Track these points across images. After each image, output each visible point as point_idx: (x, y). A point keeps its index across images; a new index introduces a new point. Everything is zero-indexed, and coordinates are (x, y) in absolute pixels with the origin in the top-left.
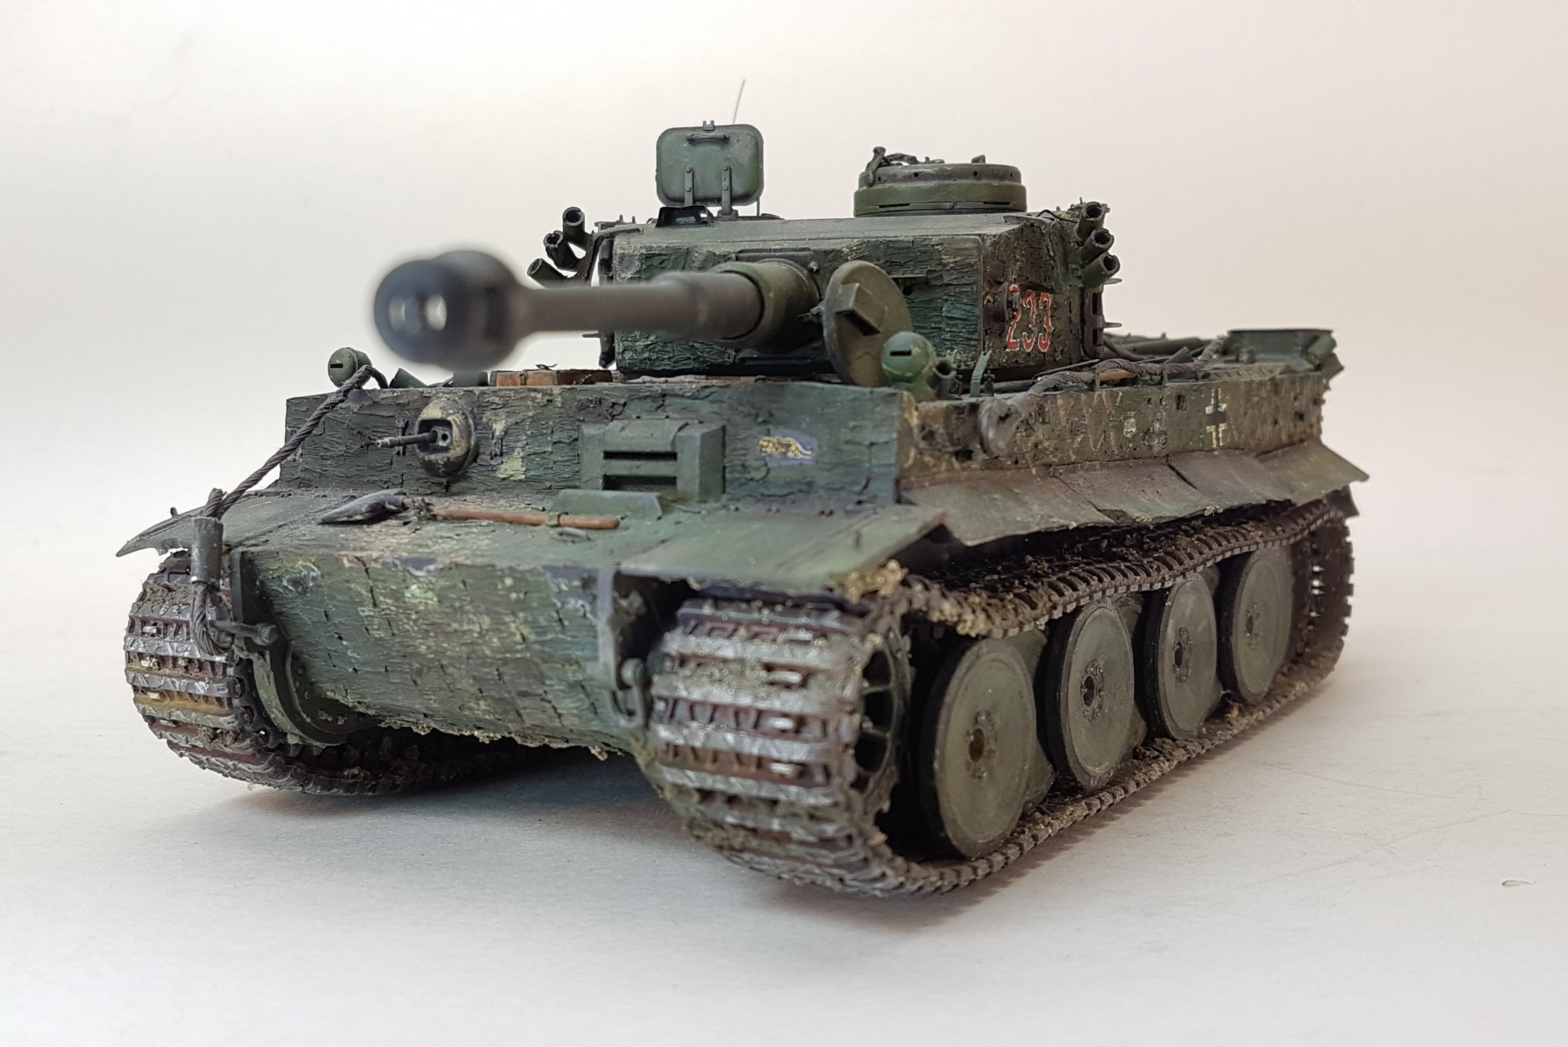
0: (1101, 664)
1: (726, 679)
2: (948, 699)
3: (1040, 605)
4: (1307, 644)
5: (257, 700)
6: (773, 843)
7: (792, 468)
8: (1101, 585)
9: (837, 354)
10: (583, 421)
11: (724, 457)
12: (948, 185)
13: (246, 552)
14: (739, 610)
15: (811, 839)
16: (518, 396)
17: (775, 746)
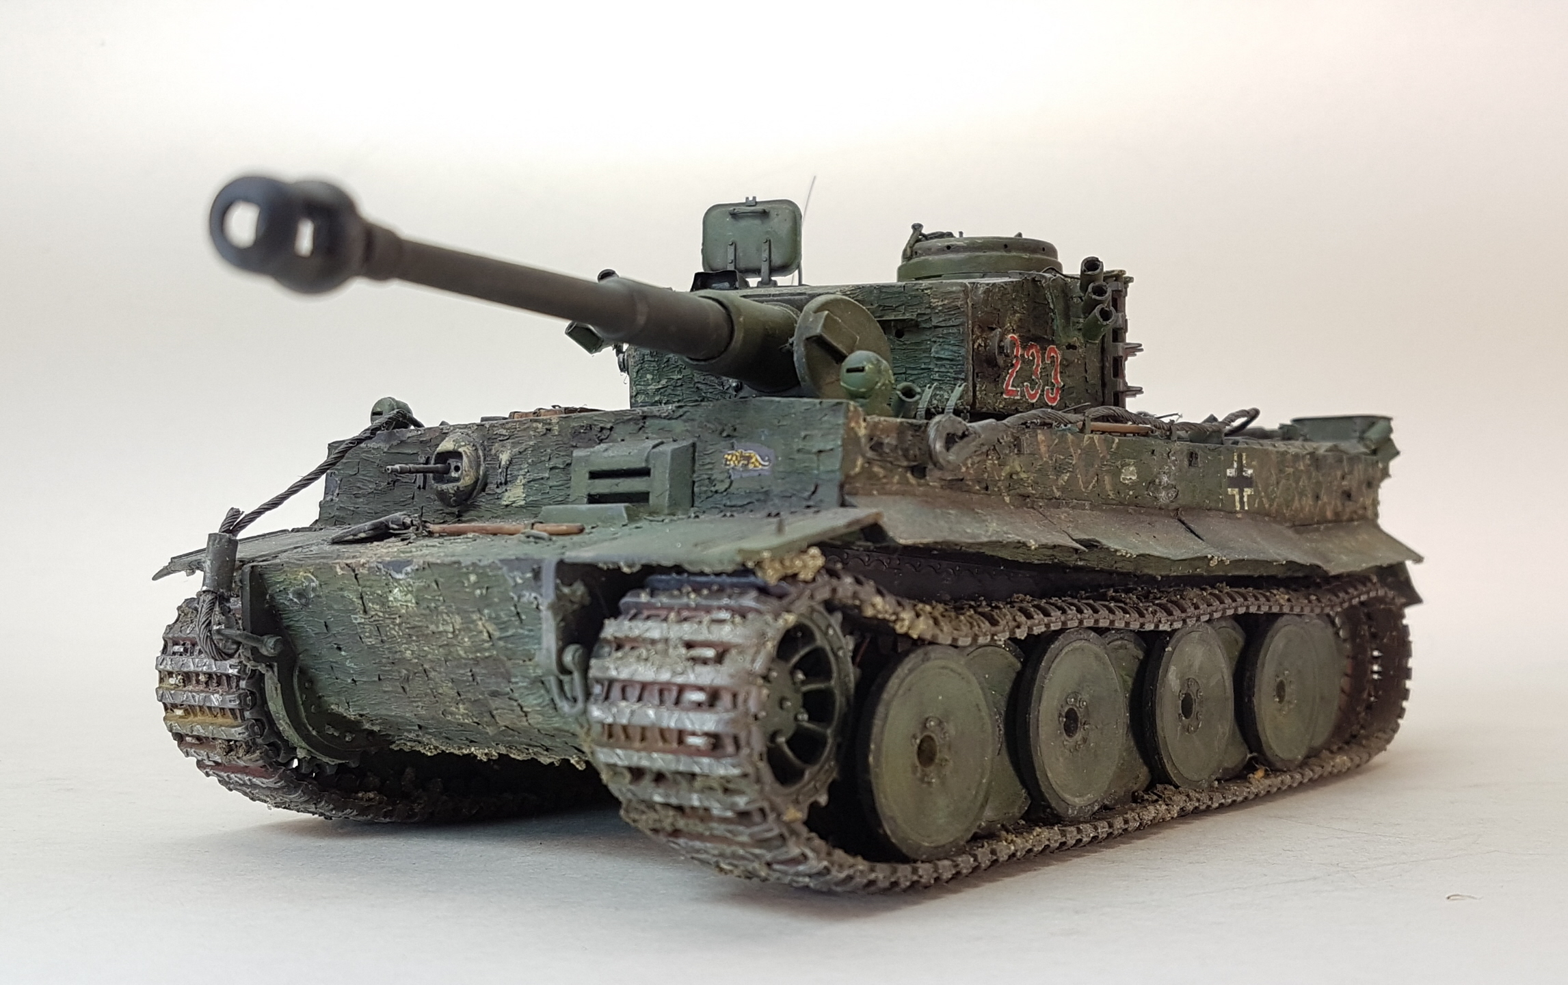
0: (1085, 696)
1: (651, 659)
2: (885, 696)
3: (1003, 623)
4: (1363, 727)
5: (268, 714)
6: (697, 822)
7: (752, 478)
8: (1079, 616)
9: (806, 377)
10: (576, 447)
11: (694, 472)
12: (978, 257)
13: (256, 566)
14: (672, 596)
15: (729, 814)
16: (522, 427)
17: (688, 718)
